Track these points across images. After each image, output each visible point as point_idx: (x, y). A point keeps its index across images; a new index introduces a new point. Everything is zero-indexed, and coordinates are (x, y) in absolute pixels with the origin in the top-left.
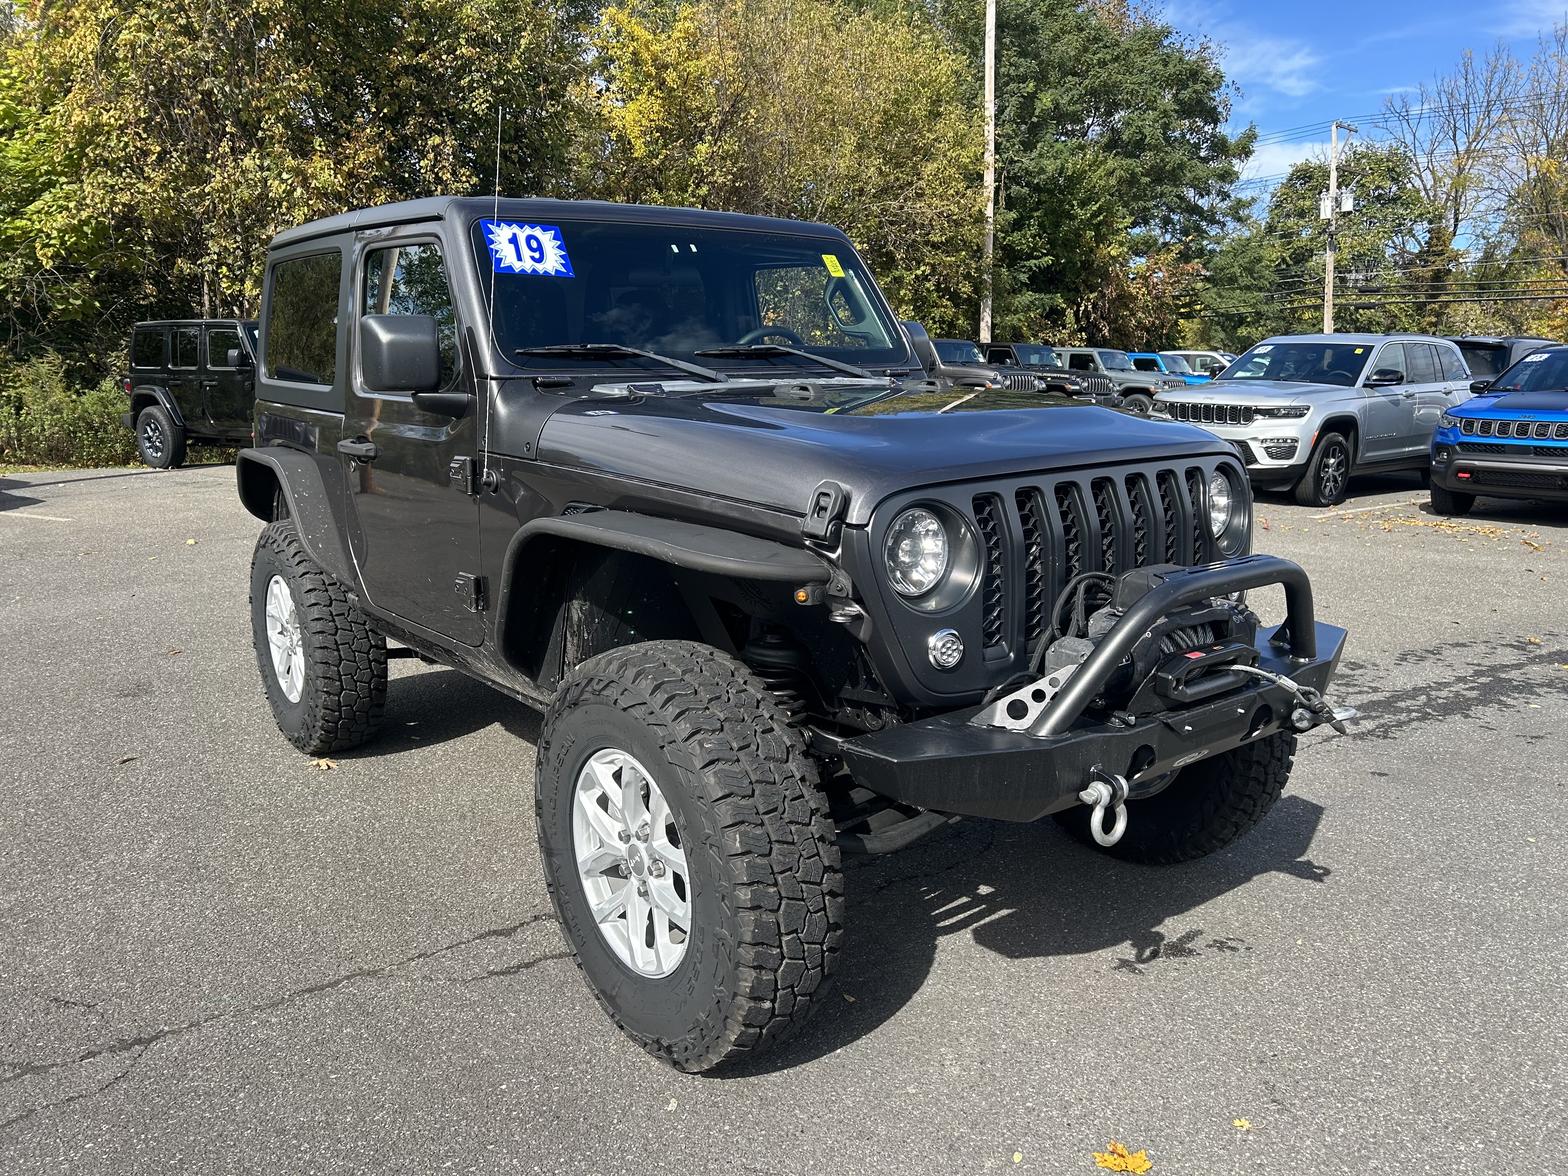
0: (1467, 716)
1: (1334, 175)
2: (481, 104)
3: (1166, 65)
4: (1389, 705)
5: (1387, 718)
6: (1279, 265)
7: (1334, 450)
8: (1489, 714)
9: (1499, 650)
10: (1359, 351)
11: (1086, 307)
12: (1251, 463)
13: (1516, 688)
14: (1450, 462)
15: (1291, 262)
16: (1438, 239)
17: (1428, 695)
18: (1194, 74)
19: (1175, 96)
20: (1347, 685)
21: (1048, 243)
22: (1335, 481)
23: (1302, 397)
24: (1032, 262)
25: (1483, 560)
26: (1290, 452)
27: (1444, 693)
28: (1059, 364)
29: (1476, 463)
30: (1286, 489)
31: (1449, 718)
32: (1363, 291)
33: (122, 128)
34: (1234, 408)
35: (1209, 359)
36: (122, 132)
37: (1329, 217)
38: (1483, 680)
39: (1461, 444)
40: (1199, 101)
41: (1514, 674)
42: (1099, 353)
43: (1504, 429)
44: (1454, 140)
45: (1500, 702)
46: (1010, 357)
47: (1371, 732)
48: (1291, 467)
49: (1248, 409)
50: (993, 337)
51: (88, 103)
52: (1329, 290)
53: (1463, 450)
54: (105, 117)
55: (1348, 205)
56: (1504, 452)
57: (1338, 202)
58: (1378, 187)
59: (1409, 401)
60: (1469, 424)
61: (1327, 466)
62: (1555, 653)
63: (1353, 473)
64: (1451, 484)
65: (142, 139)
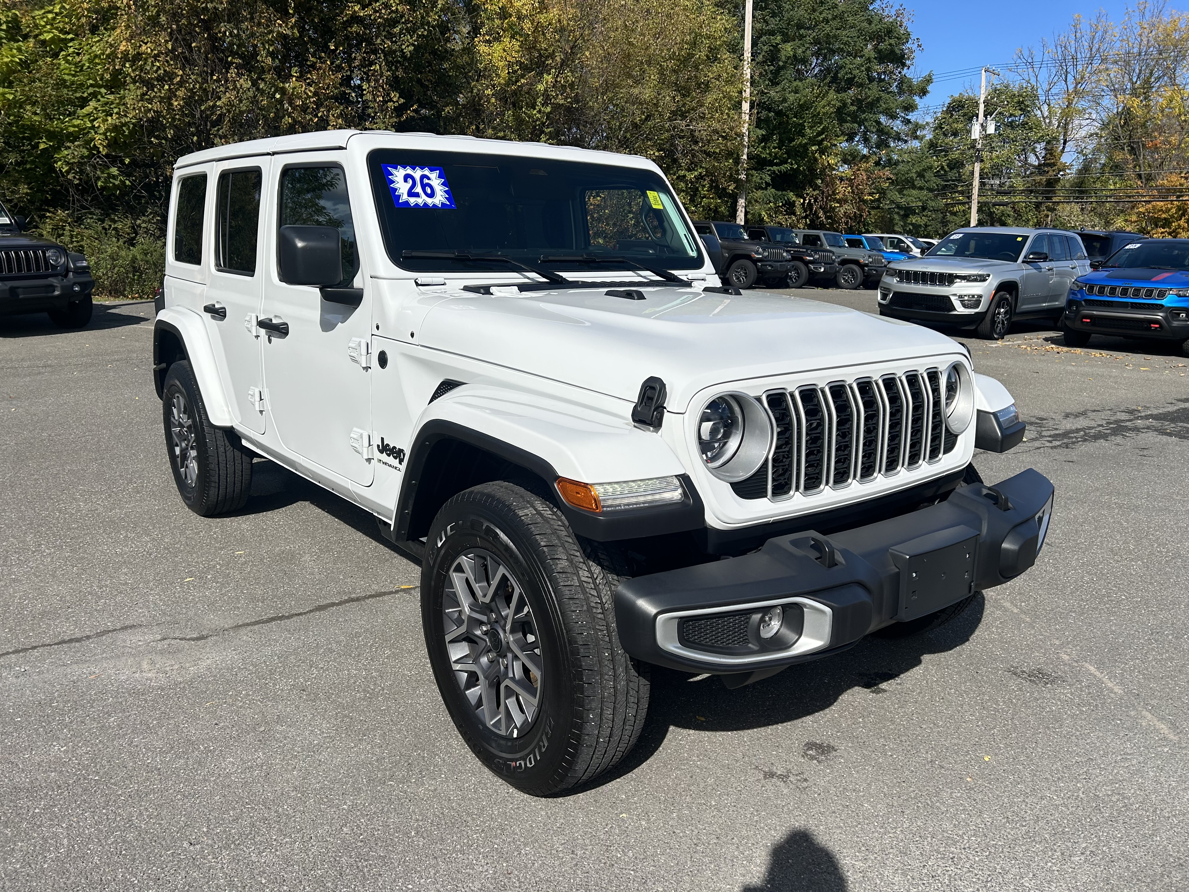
0: (1107, 440)
1: (982, 107)
2: (408, 46)
3: (870, 24)
4: (1066, 434)
5: (1065, 441)
6: (938, 171)
7: (1004, 303)
8: (1119, 439)
9: (1118, 414)
10: (1019, 239)
11: (810, 200)
12: (952, 311)
13: (1130, 429)
14: (1078, 311)
15: (948, 170)
16: (1051, 154)
17: (1085, 432)
18: (889, 32)
19: (875, 47)
20: (1040, 427)
21: (786, 153)
22: (1003, 324)
23: (985, 268)
24: (775, 168)
25: (1101, 371)
26: (977, 304)
27: (1093, 431)
28: (797, 242)
29: (1095, 312)
30: (973, 328)
31: (1098, 441)
32: (999, 193)
33: (156, 57)
34: (941, 275)
35: (896, 240)
36: (156, 59)
37: (977, 137)
38: (1112, 426)
39: (1085, 301)
40: (892, 52)
41: (1128, 424)
42: (824, 234)
43: (1113, 290)
44: (1066, 81)
45: (1123, 435)
46: (764, 236)
47: (1060, 446)
48: (977, 313)
49: (951, 275)
50: (746, 220)
51: (132, 37)
52: (975, 191)
53: (1086, 305)
54: (144, 48)
55: (991, 129)
56: (1112, 306)
57: (984, 127)
58: (1011, 115)
59: (1050, 272)
60: (1091, 288)
61: (999, 313)
62: (1149, 415)
63: (1015, 319)
64: (1077, 325)
65: (169, 65)
